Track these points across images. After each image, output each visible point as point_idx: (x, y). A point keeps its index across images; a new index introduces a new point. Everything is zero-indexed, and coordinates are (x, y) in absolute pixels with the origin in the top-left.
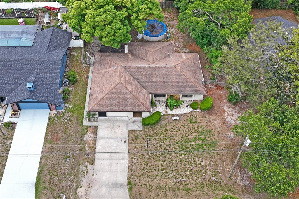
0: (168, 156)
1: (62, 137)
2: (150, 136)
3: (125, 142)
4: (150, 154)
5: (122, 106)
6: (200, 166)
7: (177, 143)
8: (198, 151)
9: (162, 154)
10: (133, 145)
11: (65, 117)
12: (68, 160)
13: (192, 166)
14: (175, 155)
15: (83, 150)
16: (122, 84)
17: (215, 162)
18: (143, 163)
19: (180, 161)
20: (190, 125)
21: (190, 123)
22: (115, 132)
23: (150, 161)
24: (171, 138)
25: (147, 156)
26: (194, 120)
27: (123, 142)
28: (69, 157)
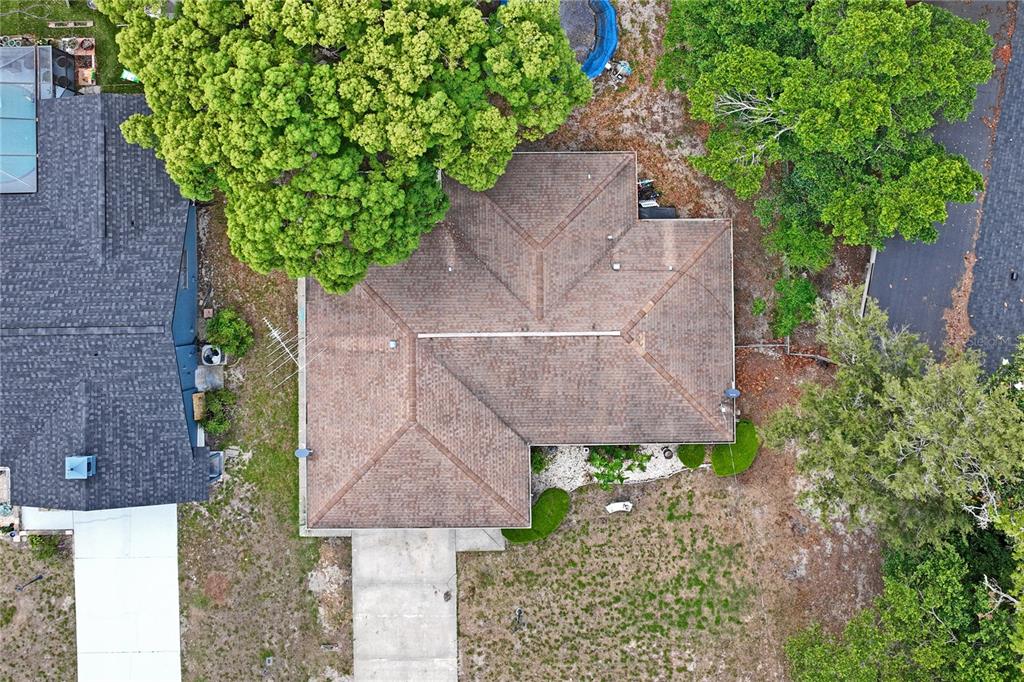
0: (586, 643)
1: (238, 582)
2: (530, 573)
3: (447, 596)
4: (528, 640)
6: (682, 674)
7: (617, 599)
8: (683, 624)
9: (566, 639)
10: (474, 609)
11: (235, 503)
12: (270, 662)
13: (657, 674)
14: (607, 640)
15: (309, 627)
16: (421, 429)
17: (733, 661)
18: (505, 669)
19: (623, 661)
20: (668, 526)
21: (671, 518)
22: (412, 562)
23: (527, 661)
24: (599, 579)
25: (518, 646)
26: (684, 504)
27: (441, 595)
28: (271, 653)
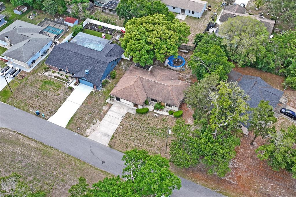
0: (140, 132)
1: (93, 103)
2: (137, 119)
3: (122, 117)
4: (131, 127)
5: (128, 97)
6: (153, 143)
7: (149, 128)
8: (157, 135)
9: (137, 130)
10: (125, 120)
11: (99, 94)
13: (149, 141)
14: (144, 133)
15: (99, 113)
16: (134, 86)
17: (163, 144)
18: (125, 130)
19: (145, 137)
20: (162, 121)
21: (163, 120)
22: (120, 111)
23: (129, 130)
24: (147, 124)
25: (129, 128)
26: (166, 120)
27: (121, 116)
28: (91, 114)
